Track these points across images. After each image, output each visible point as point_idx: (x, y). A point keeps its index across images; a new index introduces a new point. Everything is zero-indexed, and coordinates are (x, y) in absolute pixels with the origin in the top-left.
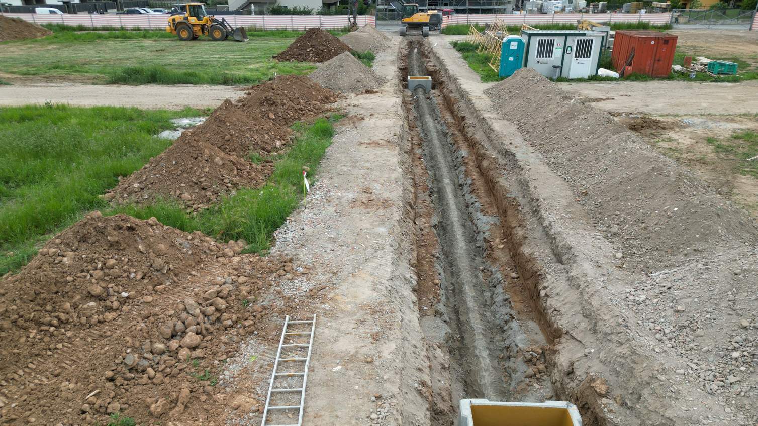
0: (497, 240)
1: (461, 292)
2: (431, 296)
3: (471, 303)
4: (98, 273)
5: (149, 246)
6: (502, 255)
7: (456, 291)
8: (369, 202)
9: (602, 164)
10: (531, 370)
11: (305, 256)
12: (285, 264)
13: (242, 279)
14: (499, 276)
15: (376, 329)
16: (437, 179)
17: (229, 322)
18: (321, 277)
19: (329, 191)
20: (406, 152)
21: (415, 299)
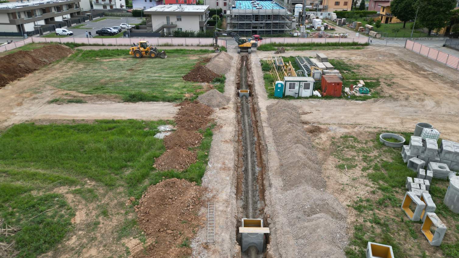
0: (260, 176)
1: (248, 192)
2: (240, 194)
3: (250, 196)
4: (170, 193)
5: (178, 186)
6: (260, 181)
7: (247, 192)
8: (225, 169)
9: (288, 156)
10: (260, 213)
11: (210, 187)
12: (206, 189)
13: (197, 193)
14: (258, 188)
15: (227, 205)
16: (246, 150)
17: (197, 203)
18: (215, 192)
19: (214, 164)
20: (236, 142)
21: (235, 196)
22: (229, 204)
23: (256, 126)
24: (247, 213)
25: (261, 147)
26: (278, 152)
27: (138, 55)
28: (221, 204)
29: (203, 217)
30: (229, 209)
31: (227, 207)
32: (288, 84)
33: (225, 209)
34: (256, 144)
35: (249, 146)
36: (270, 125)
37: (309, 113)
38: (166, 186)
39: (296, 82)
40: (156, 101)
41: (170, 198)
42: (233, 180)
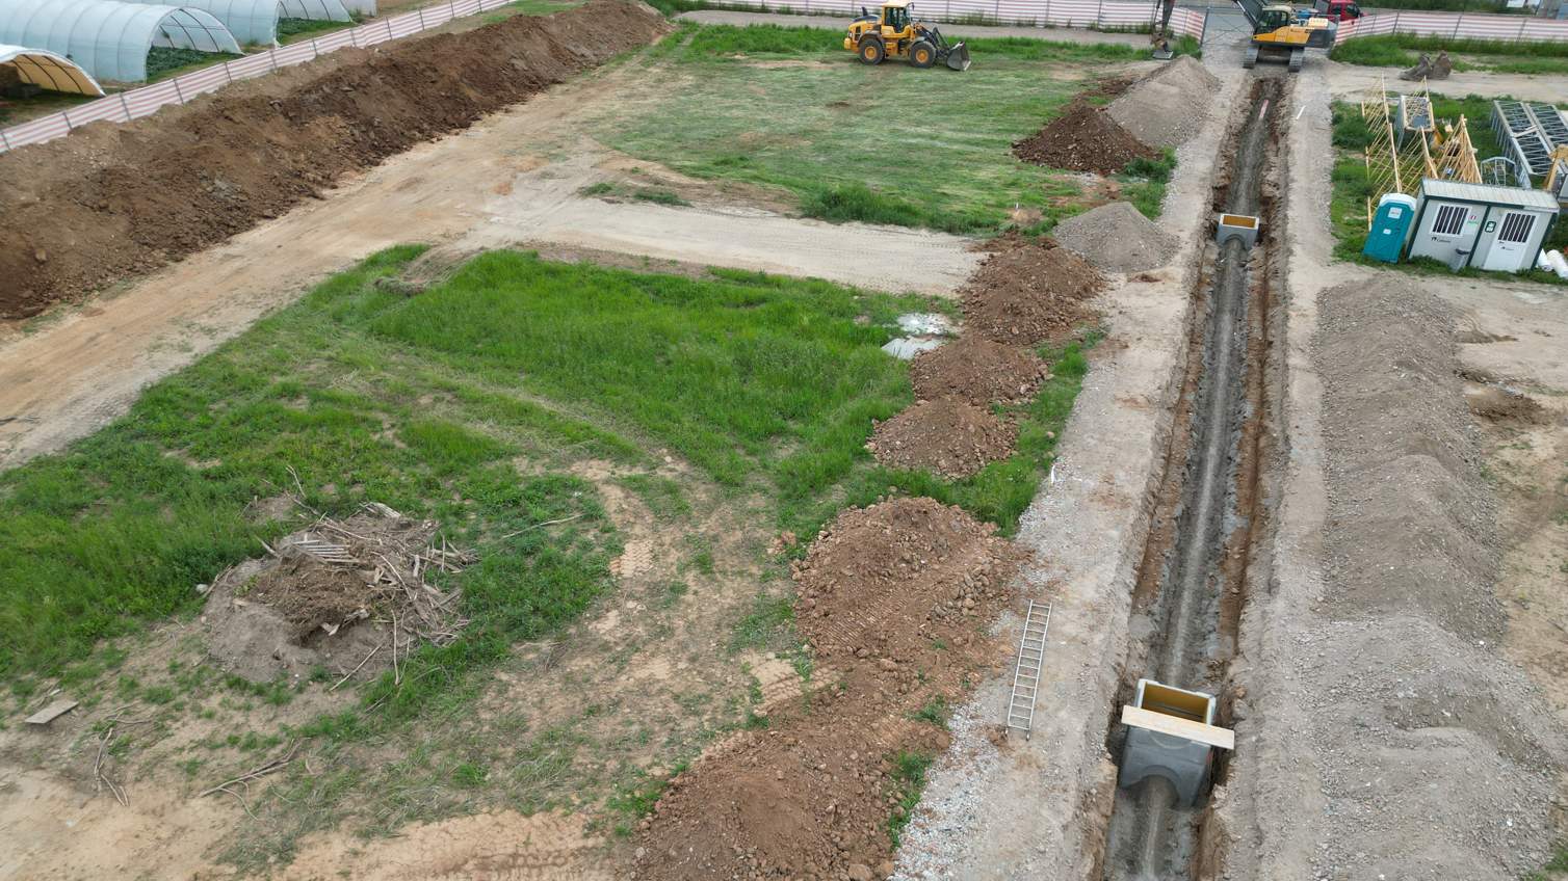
0: (1236, 549)
1: (1180, 596)
2: (1148, 596)
3: (1184, 609)
4: (907, 544)
5: (935, 526)
6: (1233, 567)
7: (1176, 594)
8: (1109, 497)
9: (1370, 492)
10: (1209, 674)
11: (1045, 549)
12: (1029, 554)
13: (996, 561)
14: (1220, 588)
15: (1093, 622)
16: (1202, 445)
17: (991, 595)
18: (1057, 572)
19: (1071, 475)
20: (1169, 409)
21: (1129, 600)
22: (1101, 622)
23: (1260, 361)
24: (1162, 665)
25: (1263, 442)
26: (1330, 474)
27: (871, 55)
28: (1073, 615)
29: (1003, 643)
30: (1098, 638)
31: (1092, 628)
32: (1433, 212)
33: (1084, 634)
34: (1245, 430)
35: (1216, 431)
36: (1320, 367)
37: (1498, 339)
38: (897, 517)
39: (1470, 208)
40: (906, 225)
41: (903, 560)
42: (1132, 542)
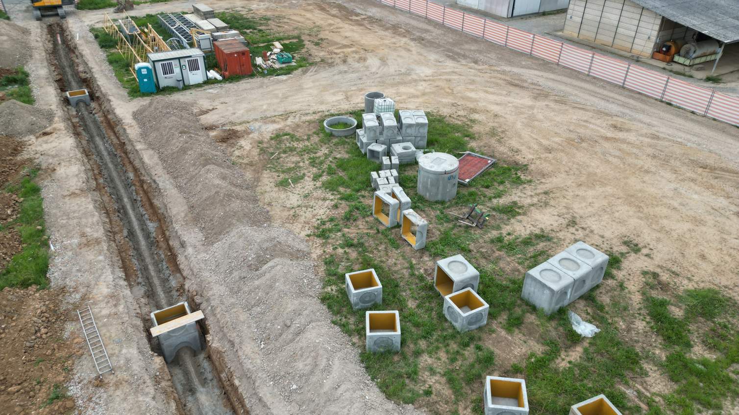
0: (160, 237)
1: (148, 269)
2: (134, 277)
3: (153, 273)
6: (163, 245)
7: (145, 269)
8: (88, 243)
11: (70, 283)
12: (63, 290)
13: (47, 303)
14: (163, 256)
15: (114, 302)
16: (119, 199)
17: (54, 320)
18: (83, 290)
19: (62, 242)
20: (94, 190)
21: (126, 283)
22: (118, 300)
23: (124, 153)
24: (157, 302)
25: (145, 187)
26: (180, 188)
28: (103, 305)
29: (74, 339)
30: (121, 308)
31: (115, 306)
32: (159, 66)
33: (114, 310)
34: (134, 185)
35: (122, 191)
36: (151, 146)
37: (211, 110)
39: (172, 61)
42: (112, 257)
